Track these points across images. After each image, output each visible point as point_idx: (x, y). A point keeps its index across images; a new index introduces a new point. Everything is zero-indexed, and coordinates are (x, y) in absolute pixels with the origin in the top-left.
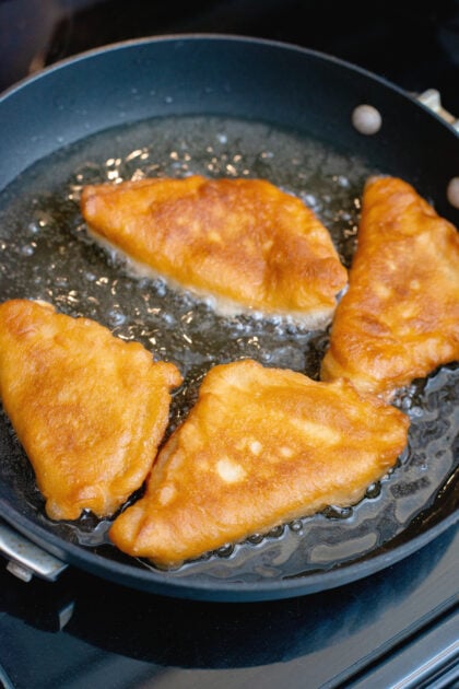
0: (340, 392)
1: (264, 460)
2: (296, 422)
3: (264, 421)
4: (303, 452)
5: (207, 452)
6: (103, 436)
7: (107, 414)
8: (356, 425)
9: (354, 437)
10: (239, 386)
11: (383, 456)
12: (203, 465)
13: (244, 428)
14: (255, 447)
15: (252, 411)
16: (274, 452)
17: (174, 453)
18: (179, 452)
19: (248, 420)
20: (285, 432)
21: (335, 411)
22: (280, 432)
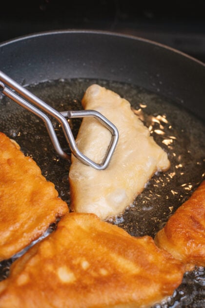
0: (145, 245)
1: (88, 273)
2: (114, 256)
3: (94, 250)
4: (114, 274)
5: (54, 261)
6: (3, 220)
7: (13, 210)
8: (152, 266)
9: (148, 272)
10: (84, 227)
11: (164, 287)
12: (50, 268)
13: (81, 252)
14: (85, 265)
15: (87, 243)
16: (96, 270)
17: (33, 256)
18: (37, 256)
19: (84, 247)
20: (105, 259)
21: (139, 254)
22: (102, 259)
